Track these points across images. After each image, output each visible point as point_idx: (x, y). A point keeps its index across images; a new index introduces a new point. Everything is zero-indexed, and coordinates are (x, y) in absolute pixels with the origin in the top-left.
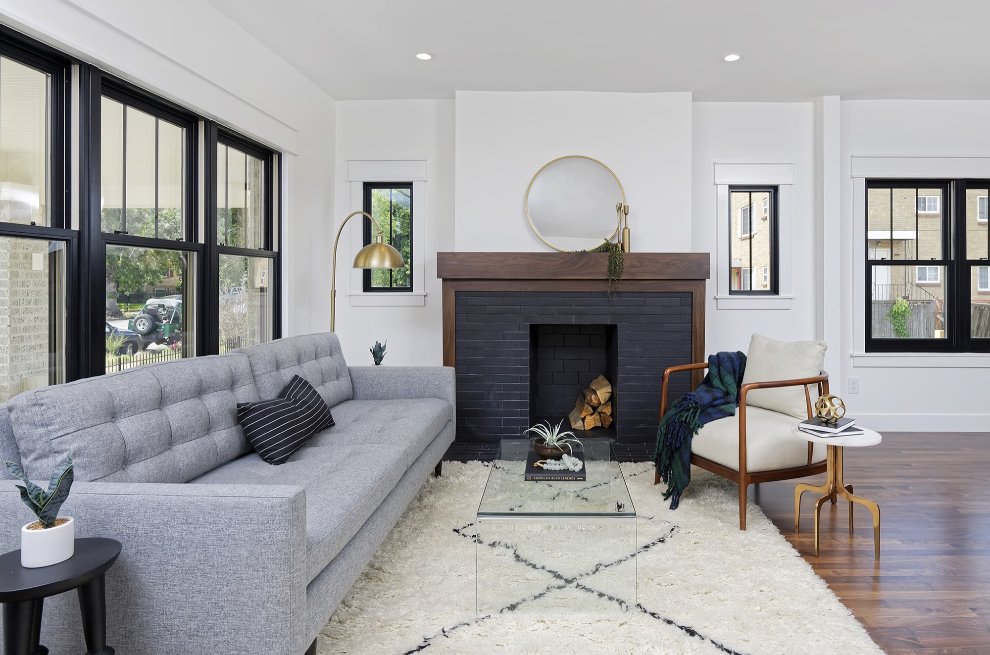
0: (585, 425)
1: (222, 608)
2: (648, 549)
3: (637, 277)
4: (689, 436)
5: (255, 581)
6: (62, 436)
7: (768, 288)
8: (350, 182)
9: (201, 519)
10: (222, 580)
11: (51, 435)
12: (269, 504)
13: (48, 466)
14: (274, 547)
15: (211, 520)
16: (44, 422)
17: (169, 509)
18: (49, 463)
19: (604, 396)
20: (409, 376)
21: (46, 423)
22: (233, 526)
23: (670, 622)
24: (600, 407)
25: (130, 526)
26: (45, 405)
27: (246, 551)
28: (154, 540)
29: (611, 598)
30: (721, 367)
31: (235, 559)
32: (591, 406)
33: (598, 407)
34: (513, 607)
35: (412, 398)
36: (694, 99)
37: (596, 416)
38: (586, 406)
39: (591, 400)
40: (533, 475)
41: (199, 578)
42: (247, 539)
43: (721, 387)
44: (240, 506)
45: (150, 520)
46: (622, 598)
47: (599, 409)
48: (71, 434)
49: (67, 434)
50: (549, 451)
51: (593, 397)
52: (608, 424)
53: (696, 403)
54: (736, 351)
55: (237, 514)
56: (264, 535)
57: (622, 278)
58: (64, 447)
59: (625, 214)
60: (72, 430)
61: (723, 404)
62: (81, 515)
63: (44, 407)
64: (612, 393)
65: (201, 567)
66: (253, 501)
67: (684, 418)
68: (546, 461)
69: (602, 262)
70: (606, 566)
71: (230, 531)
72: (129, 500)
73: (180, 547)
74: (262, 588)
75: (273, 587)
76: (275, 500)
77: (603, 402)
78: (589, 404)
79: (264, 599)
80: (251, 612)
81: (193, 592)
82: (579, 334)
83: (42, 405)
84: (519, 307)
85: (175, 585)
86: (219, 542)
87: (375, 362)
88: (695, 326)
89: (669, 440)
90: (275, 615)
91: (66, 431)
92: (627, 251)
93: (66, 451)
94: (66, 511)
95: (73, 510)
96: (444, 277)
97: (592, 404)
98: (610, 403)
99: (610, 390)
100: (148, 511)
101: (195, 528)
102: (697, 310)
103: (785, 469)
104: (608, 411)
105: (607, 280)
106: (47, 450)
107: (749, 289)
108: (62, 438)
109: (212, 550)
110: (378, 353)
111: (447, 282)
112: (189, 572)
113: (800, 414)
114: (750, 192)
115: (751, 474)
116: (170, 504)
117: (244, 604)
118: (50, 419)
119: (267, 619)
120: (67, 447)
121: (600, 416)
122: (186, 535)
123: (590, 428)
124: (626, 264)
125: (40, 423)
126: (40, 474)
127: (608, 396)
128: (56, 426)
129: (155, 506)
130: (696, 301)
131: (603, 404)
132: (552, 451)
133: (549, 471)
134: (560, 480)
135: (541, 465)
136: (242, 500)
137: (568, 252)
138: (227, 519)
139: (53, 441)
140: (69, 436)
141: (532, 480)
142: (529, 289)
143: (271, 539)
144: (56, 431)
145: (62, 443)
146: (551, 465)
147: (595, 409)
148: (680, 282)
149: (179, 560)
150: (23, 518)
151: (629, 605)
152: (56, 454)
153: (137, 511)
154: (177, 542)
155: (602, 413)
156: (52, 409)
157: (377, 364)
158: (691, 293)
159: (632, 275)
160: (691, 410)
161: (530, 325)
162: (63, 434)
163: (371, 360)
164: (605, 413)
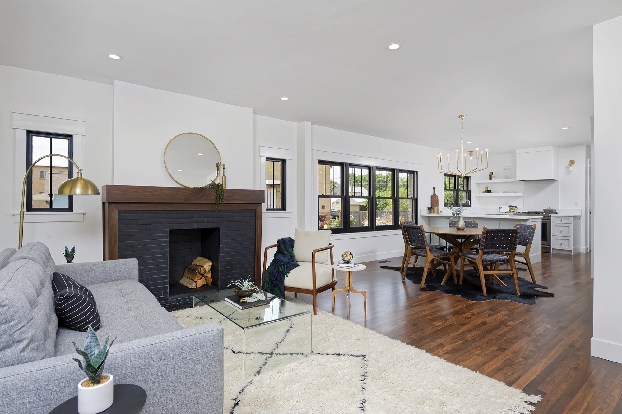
0: (197, 285)
1: (186, 405)
2: (289, 332)
3: (231, 202)
4: (283, 278)
5: (206, 382)
6: (21, 328)
7: (280, 208)
8: (15, 129)
9: (171, 355)
10: (186, 388)
11: (13, 329)
12: (212, 335)
13: (12, 354)
14: (216, 358)
15: (178, 353)
16: (7, 320)
17: (148, 354)
18: (13, 351)
19: (208, 267)
20: (106, 267)
21: (9, 320)
22: (192, 353)
23: (328, 354)
24: (205, 274)
25: (120, 374)
26: (7, 306)
27: (200, 366)
28: (139, 378)
29: (297, 354)
30: (286, 245)
31: (194, 372)
32: (201, 274)
33: (204, 274)
34: (259, 372)
35: (108, 282)
36: (254, 113)
37: (203, 279)
38: (198, 274)
39: (201, 271)
40: (245, 306)
41: (171, 392)
42: (201, 358)
43: (288, 254)
44: (195, 340)
45: (135, 365)
46: (302, 352)
47: (205, 275)
48: (26, 326)
49: (24, 326)
50: (248, 293)
51: (202, 269)
52: (210, 282)
53: (283, 262)
54: (288, 237)
55: (194, 346)
56: (211, 353)
57: (224, 202)
58: (23, 336)
59: (223, 168)
60: (26, 322)
61: (292, 262)
62: (76, 378)
63: (6, 308)
64: (212, 265)
65: (172, 384)
66: (202, 335)
67: (280, 270)
68: (245, 299)
69: (213, 194)
70: (280, 343)
71: (191, 357)
72: (115, 357)
73: (157, 376)
74: (210, 385)
75: (215, 382)
76: (214, 332)
77: (207, 271)
78: (199, 273)
79: (211, 391)
80: (204, 401)
81: (167, 402)
82: (186, 234)
83: (4, 306)
84: (162, 220)
85: (155, 402)
86: (184, 365)
87: (67, 260)
88: (257, 227)
89: (272, 282)
90: (216, 398)
91: (23, 324)
92: (224, 188)
93: (25, 339)
94: (61, 378)
95: (67, 377)
96: (109, 202)
97: (201, 273)
98: (211, 271)
99: (211, 264)
100: (133, 360)
101: (168, 361)
102: (258, 218)
103: (327, 285)
104: (210, 275)
105: (215, 203)
106: (11, 341)
107: (273, 208)
108: (22, 329)
109: (179, 372)
110: (69, 256)
111: (112, 205)
112: (164, 390)
113: (324, 262)
114: (273, 162)
115: (318, 290)
116: (148, 351)
117: (200, 398)
118: (12, 316)
119: (212, 402)
120: (26, 336)
121: (206, 279)
122: (162, 367)
123: (200, 286)
124: (225, 195)
125: (4, 321)
126: (5, 362)
127: (210, 267)
128: (16, 321)
129: (137, 355)
130: (258, 214)
131: (207, 272)
132: (249, 292)
133: (250, 303)
134: (259, 306)
135: (244, 300)
136: (195, 336)
137: (193, 188)
138: (188, 350)
139: (15, 333)
140: (25, 328)
141: (246, 308)
142: (169, 209)
143: (215, 354)
144: (17, 324)
145: (21, 334)
146: (248, 300)
147: (202, 275)
148: (251, 205)
149: (157, 385)
150: (18, 396)
151: (306, 354)
152: (18, 343)
153: (124, 362)
154: (156, 374)
155: (206, 277)
156: (12, 308)
157: (69, 262)
158: (255, 211)
159: (229, 201)
160: (283, 266)
161: (169, 230)
162: (21, 327)
163: (64, 261)
164: (208, 277)
